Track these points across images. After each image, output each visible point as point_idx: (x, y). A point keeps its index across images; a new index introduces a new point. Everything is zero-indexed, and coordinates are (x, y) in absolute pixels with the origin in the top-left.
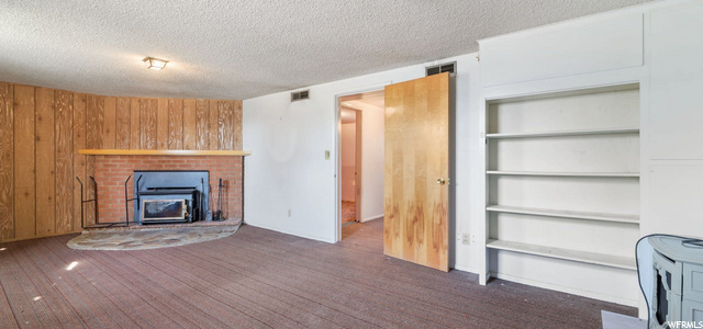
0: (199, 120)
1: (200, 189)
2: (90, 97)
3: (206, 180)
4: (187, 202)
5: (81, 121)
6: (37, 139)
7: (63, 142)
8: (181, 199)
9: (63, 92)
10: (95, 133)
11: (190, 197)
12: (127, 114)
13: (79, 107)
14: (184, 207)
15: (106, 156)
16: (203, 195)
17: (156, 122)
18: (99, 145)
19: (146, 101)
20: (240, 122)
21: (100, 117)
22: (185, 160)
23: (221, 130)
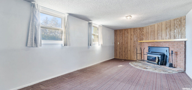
0: (167, 28)
1: (166, 54)
2: (141, 28)
3: (168, 51)
4: (158, 58)
5: (139, 34)
6: (131, 39)
7: (135, 40)
8: (157, 56)
9: (135, 28)
10: (142, 37)
11: (160, 56)
12: (148, 31)
13: (138, 31)
14: (157, 59)
15: (143, 42)
16: (167, 56)
17: (154, 32)
18: (142, 39)
19: (152, 26)
20: (184, 26)
21: (143, 33)
22: (161, 43)
23: (175, 31)
